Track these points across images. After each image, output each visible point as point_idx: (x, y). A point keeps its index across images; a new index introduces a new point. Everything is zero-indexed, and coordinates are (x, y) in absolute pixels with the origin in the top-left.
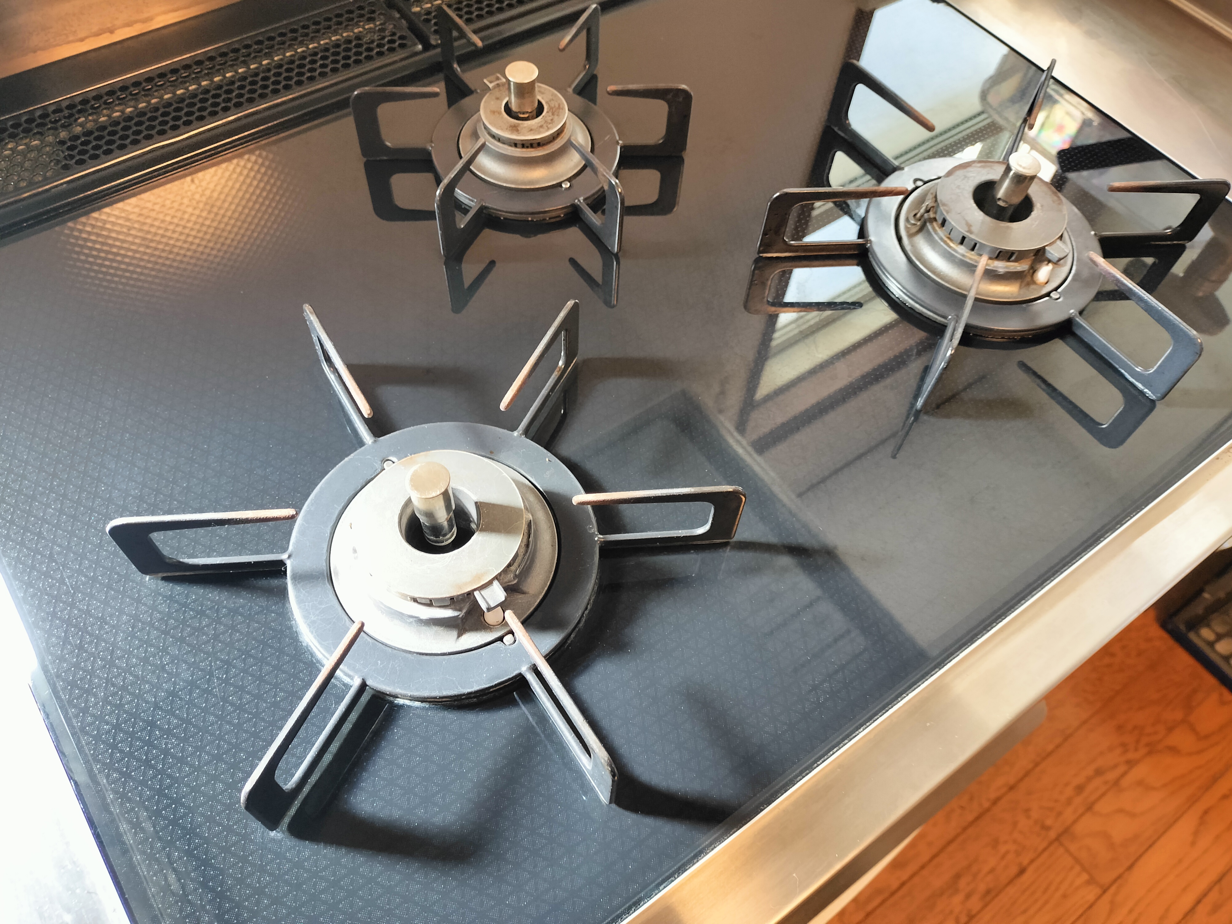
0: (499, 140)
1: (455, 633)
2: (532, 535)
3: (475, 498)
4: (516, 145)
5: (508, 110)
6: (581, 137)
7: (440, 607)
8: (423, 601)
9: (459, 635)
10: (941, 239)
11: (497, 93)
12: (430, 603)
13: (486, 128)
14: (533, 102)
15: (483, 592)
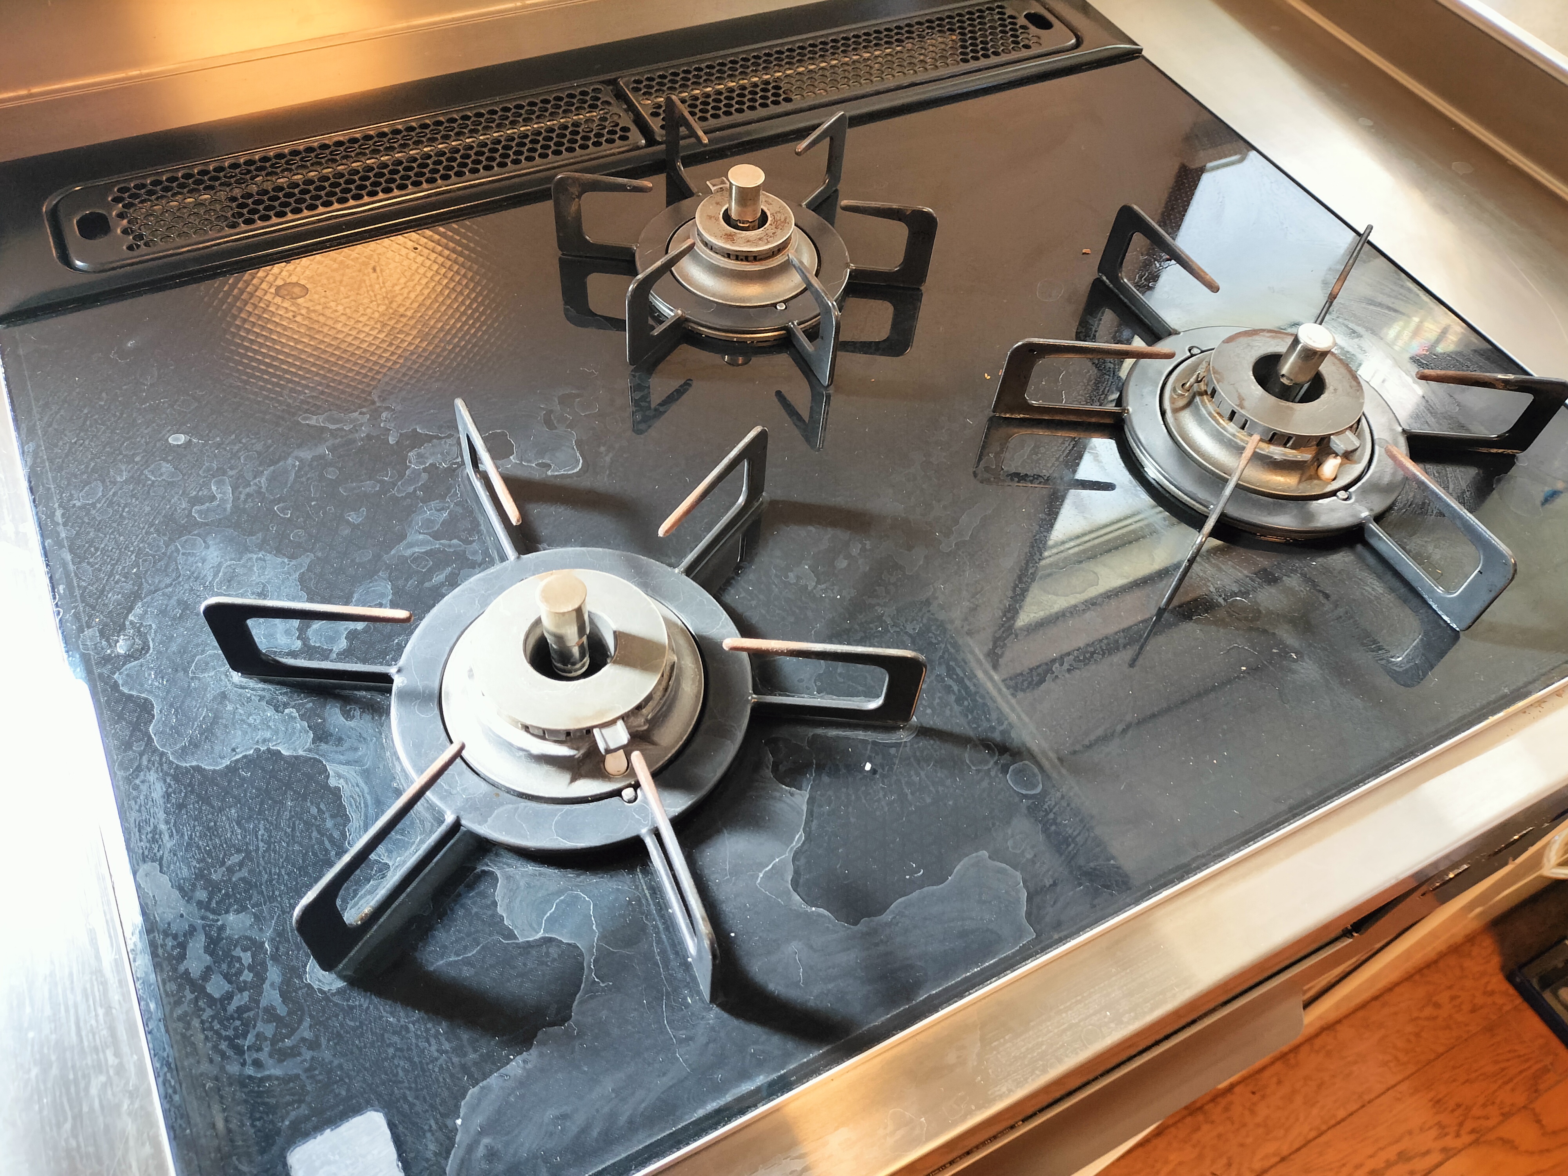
0: (711, 249)
1: (567, 777)
2: (673, 678)
3: (615, 627)
4: (729, 256)
5: (727, 217)
6: (807, 257)
7: (555, 742)
8: (536, 732)
9: (573, 780)
10: (1210, 414)
11: (718, 198)
12: (544, 734)
13: (699, 234)
14: (755, 211)
15: (604, 731)
